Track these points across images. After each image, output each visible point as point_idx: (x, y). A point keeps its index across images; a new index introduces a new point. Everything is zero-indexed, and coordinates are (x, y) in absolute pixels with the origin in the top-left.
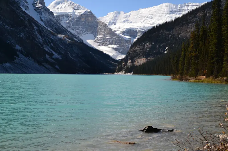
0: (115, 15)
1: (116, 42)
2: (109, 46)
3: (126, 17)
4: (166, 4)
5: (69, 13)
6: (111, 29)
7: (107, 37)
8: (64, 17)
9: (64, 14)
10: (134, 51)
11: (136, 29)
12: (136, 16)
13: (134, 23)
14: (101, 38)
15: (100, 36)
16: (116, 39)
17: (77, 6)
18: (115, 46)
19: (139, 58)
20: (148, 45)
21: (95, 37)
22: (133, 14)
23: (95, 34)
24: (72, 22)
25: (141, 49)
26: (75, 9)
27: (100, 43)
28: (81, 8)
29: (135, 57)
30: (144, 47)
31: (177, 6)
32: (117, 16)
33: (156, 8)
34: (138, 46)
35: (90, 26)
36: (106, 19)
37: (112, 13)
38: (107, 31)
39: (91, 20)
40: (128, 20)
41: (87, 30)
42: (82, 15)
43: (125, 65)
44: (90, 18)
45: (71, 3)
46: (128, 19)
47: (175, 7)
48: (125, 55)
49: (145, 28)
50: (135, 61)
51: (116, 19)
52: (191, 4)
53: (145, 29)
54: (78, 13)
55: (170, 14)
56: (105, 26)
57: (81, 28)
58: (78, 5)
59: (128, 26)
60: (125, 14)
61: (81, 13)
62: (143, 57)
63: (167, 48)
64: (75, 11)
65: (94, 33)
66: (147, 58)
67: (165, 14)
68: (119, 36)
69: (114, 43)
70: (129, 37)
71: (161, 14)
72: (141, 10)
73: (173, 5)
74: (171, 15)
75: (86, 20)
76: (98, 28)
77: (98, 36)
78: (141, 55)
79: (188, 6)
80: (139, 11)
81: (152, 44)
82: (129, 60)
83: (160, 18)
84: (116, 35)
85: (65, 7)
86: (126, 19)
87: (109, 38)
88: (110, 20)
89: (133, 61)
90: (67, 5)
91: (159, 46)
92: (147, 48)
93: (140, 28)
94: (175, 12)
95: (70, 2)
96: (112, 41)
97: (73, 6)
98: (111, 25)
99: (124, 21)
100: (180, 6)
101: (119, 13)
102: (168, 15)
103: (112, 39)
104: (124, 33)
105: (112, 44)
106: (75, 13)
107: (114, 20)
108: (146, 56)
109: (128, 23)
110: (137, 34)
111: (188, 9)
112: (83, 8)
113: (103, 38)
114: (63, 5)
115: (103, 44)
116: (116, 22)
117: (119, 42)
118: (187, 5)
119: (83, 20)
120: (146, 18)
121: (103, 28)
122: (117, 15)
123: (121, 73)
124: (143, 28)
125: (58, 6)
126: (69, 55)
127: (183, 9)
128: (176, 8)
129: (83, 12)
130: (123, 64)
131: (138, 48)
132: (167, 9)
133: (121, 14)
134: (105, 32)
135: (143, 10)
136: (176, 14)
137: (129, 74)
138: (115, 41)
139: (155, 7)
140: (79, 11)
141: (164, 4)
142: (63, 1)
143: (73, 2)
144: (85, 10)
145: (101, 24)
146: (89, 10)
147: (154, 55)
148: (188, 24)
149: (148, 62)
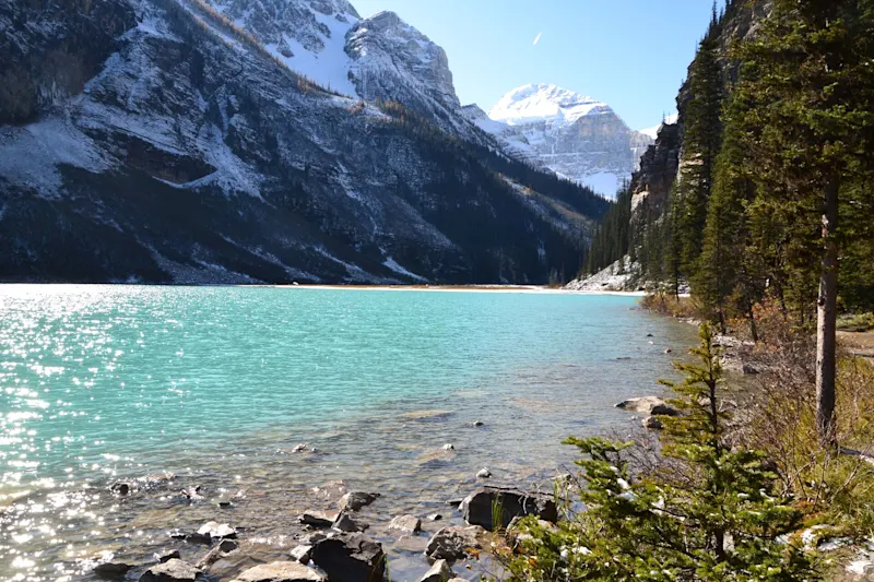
5: (547, 117)
8: (534, 129)
9: (532, 120)
17: (569, 97)
24: (554, 140)
26: (563, 106)
28: (580, 102)
35: (606, 150)
39: (608, 132)
41: (596, 162)
42: (582, 118)
44: (605, 128)
45: (553, 92)
54: (571, 116)
57: (581, 156)
58: (572, 93)
61: (580, 115)
64: (563, 110)
65: (617, 170)
75: (593, 135)
85: (537, 103)
90: (544, 98)
95: (551, 87)
97: (559, 99)
106: (563, 115)
112: (586, 101)
114: (533, 99)
119: (585, 134)
125: (518, 104)
129: (585, 110)
140: (575, 109)
142: (536, 89)
143: (559, 89)
144: (593, 106)
145: (638, 140)
146: (602, 105)
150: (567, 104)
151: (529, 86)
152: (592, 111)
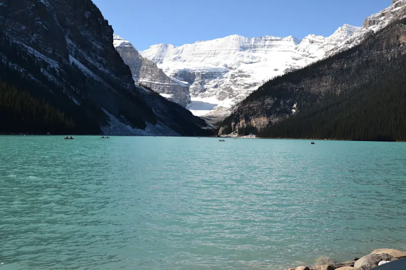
0: (161, 50)
1: (169, 89)
3: (177, 53)
4: (235, 36)
6: (161, 70)
7: (156, 83)
10: (250, 108)
11: (192, 70)
12: (192, 52)
13: (190, 61)
14: (147, 82)
16: (169, 85)
18: (168, 96)
19: (258, 116)
20: (269, 101)
22: (187, 47)
23: (137, 77)
25: (259, 106)
28: (114, 38)
29: (251, 115)
30: (263, 103)
31: (249, 40)
32: (163, 51)
33: (221, 41)
34: (255, 102)
36: (147, 54)
37: (156, 45)
38: (156, 73)
39: (130, 56)
40: (180, 58)
42: (117, 47)
43: (235, 126)
44: (128, 54)
46: (181, 55)
47: (247, 41)
49: (206, 70)
50: (251, 120)
51: (163, 55)
52: (270, 38)
53: (207, 72)
55: (241, 50)
56: (153, 65)
59: (180, 66)
60: (175, 48)
62: (264, 116)
63: (295, 106)
65: (135, 76)
66: (268, 117)
67: (233, 51)
68: (173, 81)
69: (167, 91)
70: (186, 83)
71: (228, 51)
72: (199, 43)
73: (244, 38)
74: (242, 52)
76: (142, 68)
78: (259, 113)
79: (266, 40)
80: (196, 45)
81: (274, 99)
82: (243, 119)
83: (226, 55)
84: (169, 79)
86: (177, 55)
87: (159, 84)
88: (154, 56)
89: (247, 119)
91: (284, 103)
92: (268, 104)
93: (199, 70)
94: (248, 48)
96: (164, 88)
99: (175, 59)
100: (255, 39)
101: (167, 46)
102: (238, 53)
103: (163, 85)
104: (176, 75)
105: (163, 92)
107: (160, 56)
108: (268, 114)
109: (181, 61)
110: (194, 78)
111: (266, 44)
112: (118, 38)
113: (151, 83)
116: (162, 60)
117: (174, 90)
118: (263, 39)
120: (207, 56)
121: (150, 69)
122: (163, 49)
124: (204, 70)
127: (259, 44)
128: (249, 43)
129: (118, 43)
130: (233, 124)
132: (235, 42)
133: (169, 48)
134: (153, 75)
135: (202, 43)
136: (249, 52)
137: (245, 137)
139: (219, 39)
141: (232, 37)
144: (122, 41)
145: (147, 63)
146: (127, 42)
147: (278, 114)
148: (321, 76)
149: (270, 122)
152: (122, 44)
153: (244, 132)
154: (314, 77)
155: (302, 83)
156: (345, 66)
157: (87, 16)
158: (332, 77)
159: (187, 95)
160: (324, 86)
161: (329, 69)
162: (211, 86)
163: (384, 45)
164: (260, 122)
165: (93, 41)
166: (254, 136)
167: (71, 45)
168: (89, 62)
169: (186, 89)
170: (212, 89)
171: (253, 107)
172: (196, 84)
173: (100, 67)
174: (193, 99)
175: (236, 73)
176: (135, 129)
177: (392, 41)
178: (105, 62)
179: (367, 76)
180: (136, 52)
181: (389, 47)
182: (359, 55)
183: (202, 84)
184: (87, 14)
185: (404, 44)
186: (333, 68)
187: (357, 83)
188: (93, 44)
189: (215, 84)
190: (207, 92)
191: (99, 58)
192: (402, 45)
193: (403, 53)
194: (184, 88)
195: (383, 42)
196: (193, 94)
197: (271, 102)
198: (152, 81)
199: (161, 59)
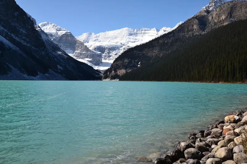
0: (88, 36)
2: (85, 59)
4: (126, 28)
5: (53, 33)
6: (86, 46)
8: (49, 36)
9: (49, 33)
10: (117, 65)
11: (104, 46)
12: (104, 37)
13: (103, 41)
14: (79, 53)
15: (78, 51)
16: (90, 54)
18: (90, 59)
19: (121, 69)
20: (126, 61)
21: (74, 52)
22: (102, 34)
24: (56, 40)
25: (121, 64)
26: (57, 30)
27: (78, 56)
28: (62, 30)
29: (117, 69)
30: (124, 62)
31: (134, 30)
33: (118, 31)
34: (119, 61)
35: (70, 43)
36: (81, 38)
37: (86, 33)
38: (84, 48)
40: (98, 40)
41: (67, 47)
42: (63, 35)
43: (109, 74)
44: (69, 38)
45: (54, 26)
46: (98, 39)
47: (132, 31)
48: (109, 67)
49: (111, 46)
50: (117, 71)
52: (144, 29)
54: (61, 33)
55: (129, 36)
56: (82, 44)
58: (60, 27)
59: (98, 44)
60: (95, 34)
61: (63, 34)
62: (124, 69)
63: (140, 63)
64: (57, 31)
65: (73, 49)
66: (126, 69)
67: (125, 36)
68: (92, 52)
69: (89, 57)
70: (100, 53)
71: (123, 36)
72: (108, 32)
73: (131, 29)
75: (66, 39)
76: (76, 45)
77: (76, 52)
78: (121, 67)
79: (142, 30)
80: (106, 33)
81: (129, 60)
82: (113, 71)
83: (122, 38)
84: (90, 51)
85: (49, 28)
86: (96, 38)
87: (85, 53)
88: (84, 39)
89: (116, 71)
90: (51, 27)
91: (134, 61)
92: (126, 63)
93: (107, 46)
94: (133, 34)
95: (53, 24)
96: (88, 55)
97: (56, 28)
98: (85, 43)
99: (95, 40)
100: (136, 30)
101: (91, 34)
102: (127, 37)
103: (87, 54)
104: (95, 49)
105: (87, 57)
106: (57, 33)
107: (88, 39)
108: (126, 67)
112: (64, 30)
113: (81, 53)
115: (80, 57)
117: (93, 56)
119: (64, 39)
120: (112, 39)
121: (80, 45)
123: (107, 80)
125: (44, 27)
126: (68, 67)
127: (138, 32)
128: (133, 32)
129: (64, 32)
130: (108, 73)
131: (119, 63)
132: (127, 32)
133: (92, 35)
134: (82, 49)
135: (109, 32)
136: (134, 36)
137: (113, 80)
138: (90, 55)
140: (61, 32)
141: (125, 29)
142: (48, 24)
143: (56, 25)
144: (66, 31)
145: (79, 42)
146: (69, 31)
147: (131, 67)
148: (153, 47)
149: (127, 72)
150: (58, 30)
151: (46, 22)
152: (66, 33)
153: (113, 78)
154: (150, 47)
155: (144, 51)
156: (166, 41)
157: (16, 15)
158: (159, 48)
159: (100, 59)
160: (154, 52)
161: (157, 43)
162: (113, 54)
163: (186, 30)
164: (122, 72)
165: (20, 28)
166: (118, 80)
167: (2, 30)
168: (16, 40)
169: (99, 56)
170: (114, 56)
171: (119, 64)
172: (105, 53)
173: (24, 43)
174: (103, 61)
175: (126, 47)
176: (29, 77)
177: (190, 28)
178: (27, 40)
179: (176, 47)
180: (73, 37)
181: (188, 31)
182: (173, 36)
183: (109, 53)
184: (16, 14)
185: (195, 29)
186: (159, 43)
187: (170, 51)
188: (20, 30)
189: (115, 53)
190: (111, 57)
191: (24, 38)
192: (194, 30)
193: (195, 34)
194: (98, 55)
195: (185, 28)
196: (104, 59)
197: (127, 61)
198: (81, 52)
199: (88, 40)
